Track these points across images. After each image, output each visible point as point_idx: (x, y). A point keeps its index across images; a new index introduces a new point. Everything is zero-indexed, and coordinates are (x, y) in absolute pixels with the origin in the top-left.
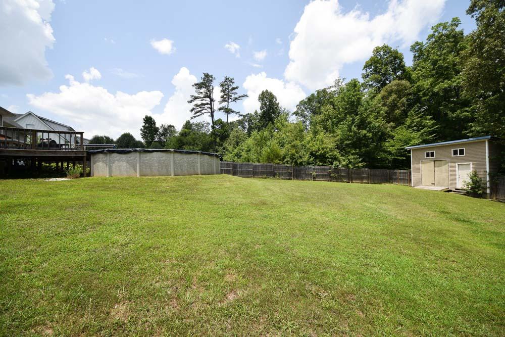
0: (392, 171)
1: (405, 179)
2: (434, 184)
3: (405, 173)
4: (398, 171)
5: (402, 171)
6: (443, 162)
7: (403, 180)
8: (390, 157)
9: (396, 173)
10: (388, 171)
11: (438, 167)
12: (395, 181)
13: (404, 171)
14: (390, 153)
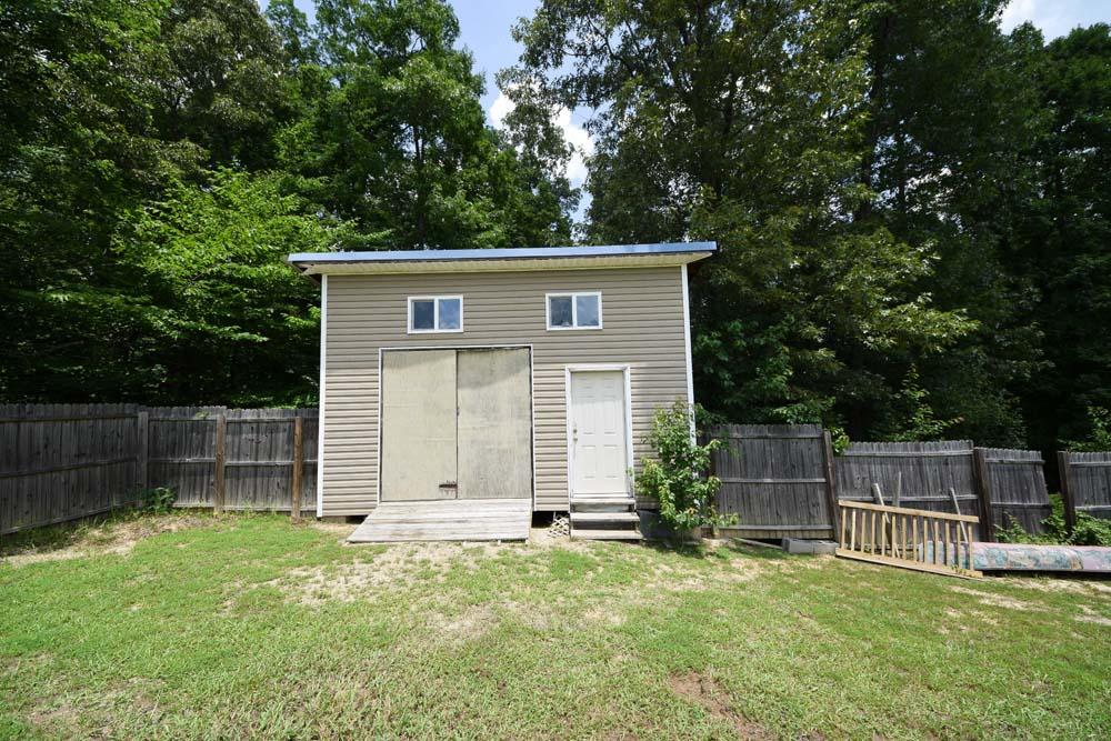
0: (175, 412)
1: (270, 470)
2: (455, 486)
3: (273, 427)
4: (218, 414)
5: (249, 415)
6: (501, 359)
7: (251, 478)
8: (160, 319)
9: (204, 428)
10: (143, 416)
11: (477, 384)
12: (192, 490)
13: (265, 414)
14: (161, 291)
